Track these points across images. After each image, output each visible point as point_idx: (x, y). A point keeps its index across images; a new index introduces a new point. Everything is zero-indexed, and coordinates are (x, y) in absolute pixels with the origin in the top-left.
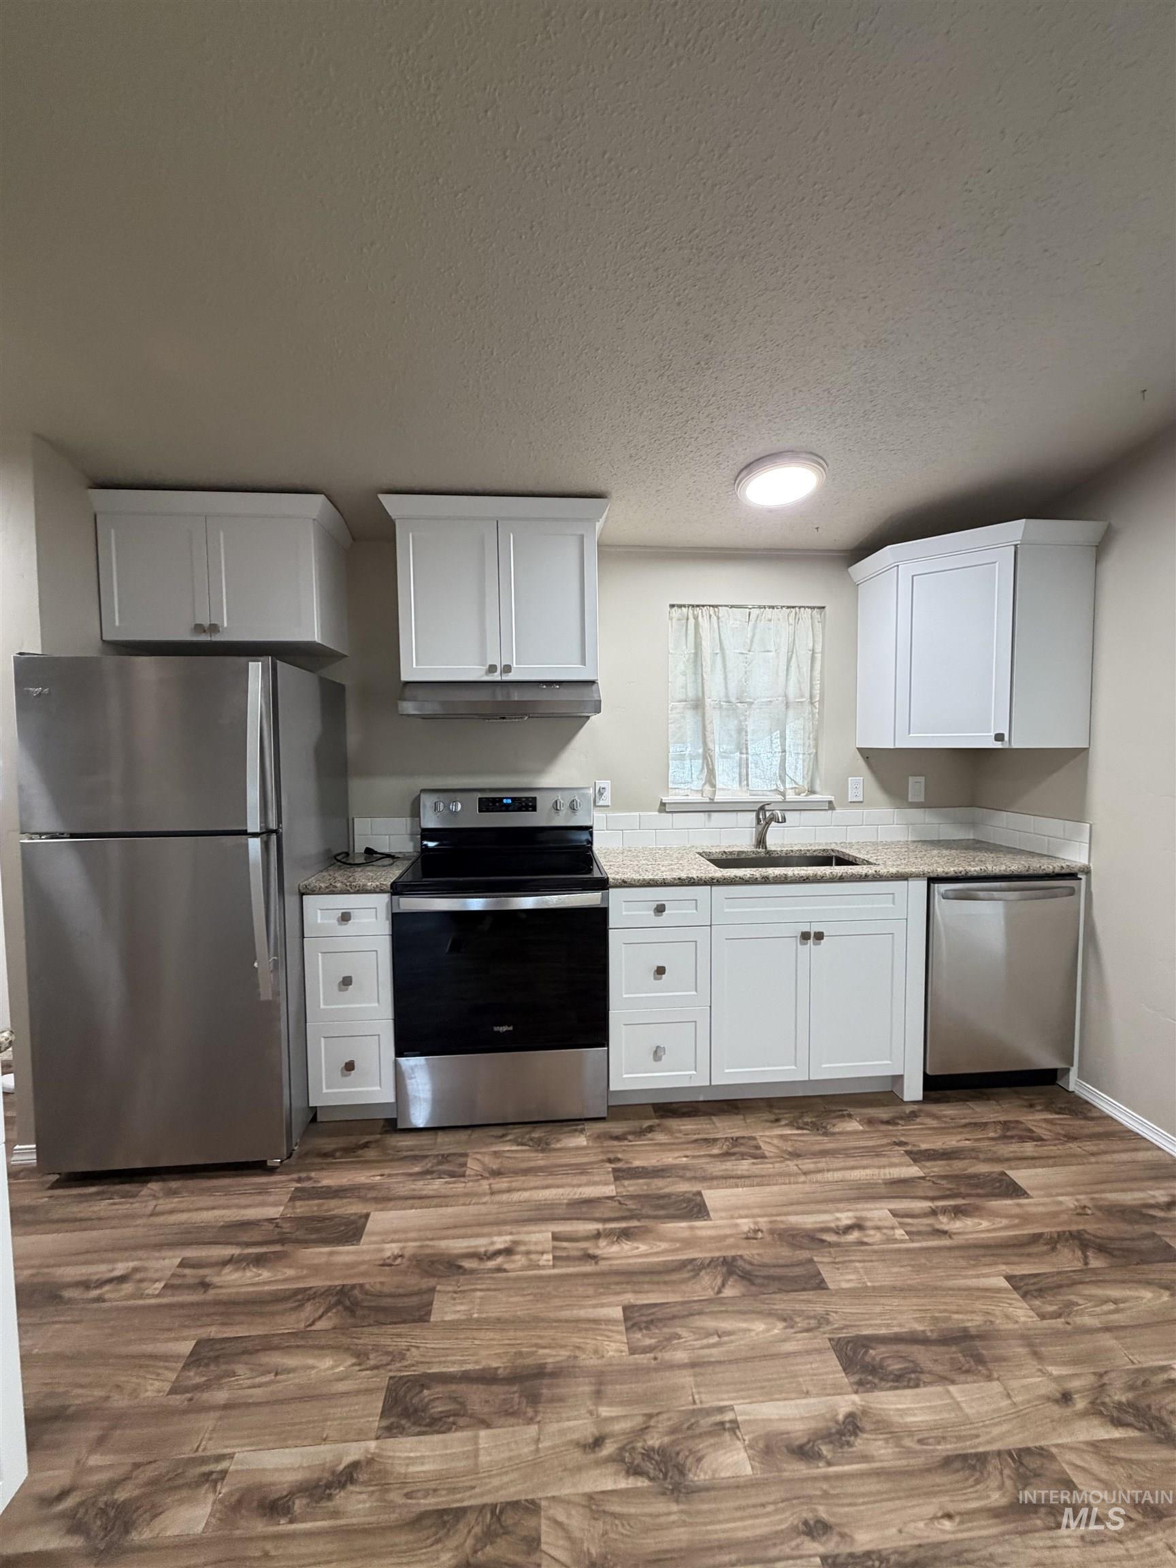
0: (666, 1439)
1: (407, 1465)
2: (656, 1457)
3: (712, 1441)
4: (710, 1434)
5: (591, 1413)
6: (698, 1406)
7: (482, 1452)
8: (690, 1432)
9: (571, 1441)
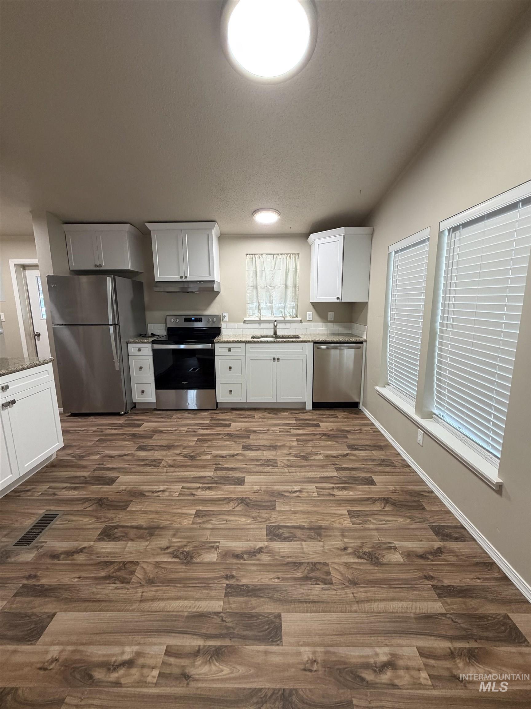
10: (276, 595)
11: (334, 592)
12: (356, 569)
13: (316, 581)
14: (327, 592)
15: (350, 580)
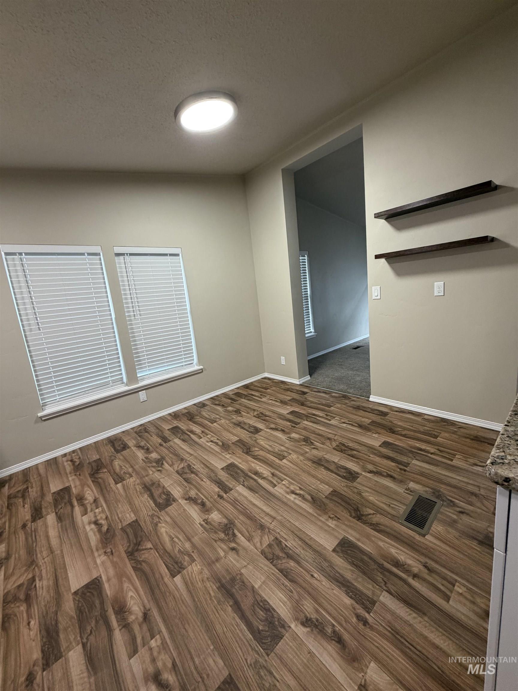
0: (220, 533)
1: (286, 603)
2: (227, 532)
3: (212, 522)
4: (211, 524)
5: (225, 558)
6: (204, 531)
7: (262, 581)
8: (214, 529)
9: (239, 556)
10: (325, 564)
11: (281, 533)
12: (248, 532)
13: (284, 548)
14: (285, 536)
15: (262, 530)
